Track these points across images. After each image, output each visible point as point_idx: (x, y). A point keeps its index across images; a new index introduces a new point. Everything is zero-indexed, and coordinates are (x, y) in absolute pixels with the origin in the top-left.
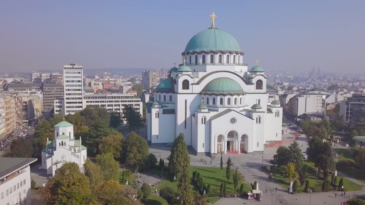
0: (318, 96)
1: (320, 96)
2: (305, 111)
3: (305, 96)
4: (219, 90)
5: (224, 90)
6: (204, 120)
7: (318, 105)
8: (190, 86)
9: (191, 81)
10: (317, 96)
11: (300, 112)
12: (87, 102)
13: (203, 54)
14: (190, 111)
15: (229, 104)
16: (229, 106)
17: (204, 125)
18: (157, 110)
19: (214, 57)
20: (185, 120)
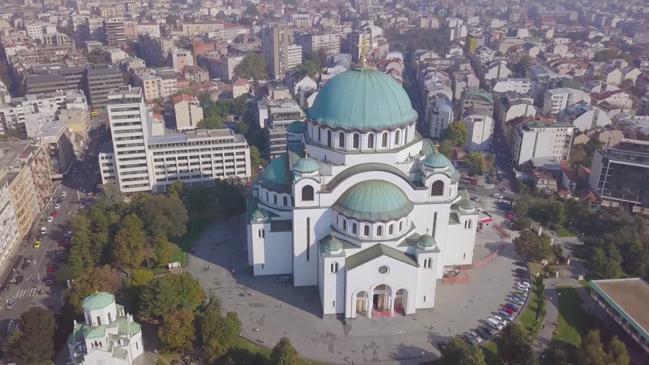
0: (560, 128)
1: (564, 128)
2: (533, 156)
3: (536, 129)
4: (363, 210)
5: (372, 211)
6: (335, 268)
7: (557, 144)
8: (316, 196)
9: (317, 187)
10: (558, 130)
11: (523, 158)
12: (154, 154)
13: (340, 131)
14: (315, 235)
15: (380, 235)
16: (379, 238)
17: (335, 275)
18: (261, 226)
19: (359, 139)
20: (308, 249)
